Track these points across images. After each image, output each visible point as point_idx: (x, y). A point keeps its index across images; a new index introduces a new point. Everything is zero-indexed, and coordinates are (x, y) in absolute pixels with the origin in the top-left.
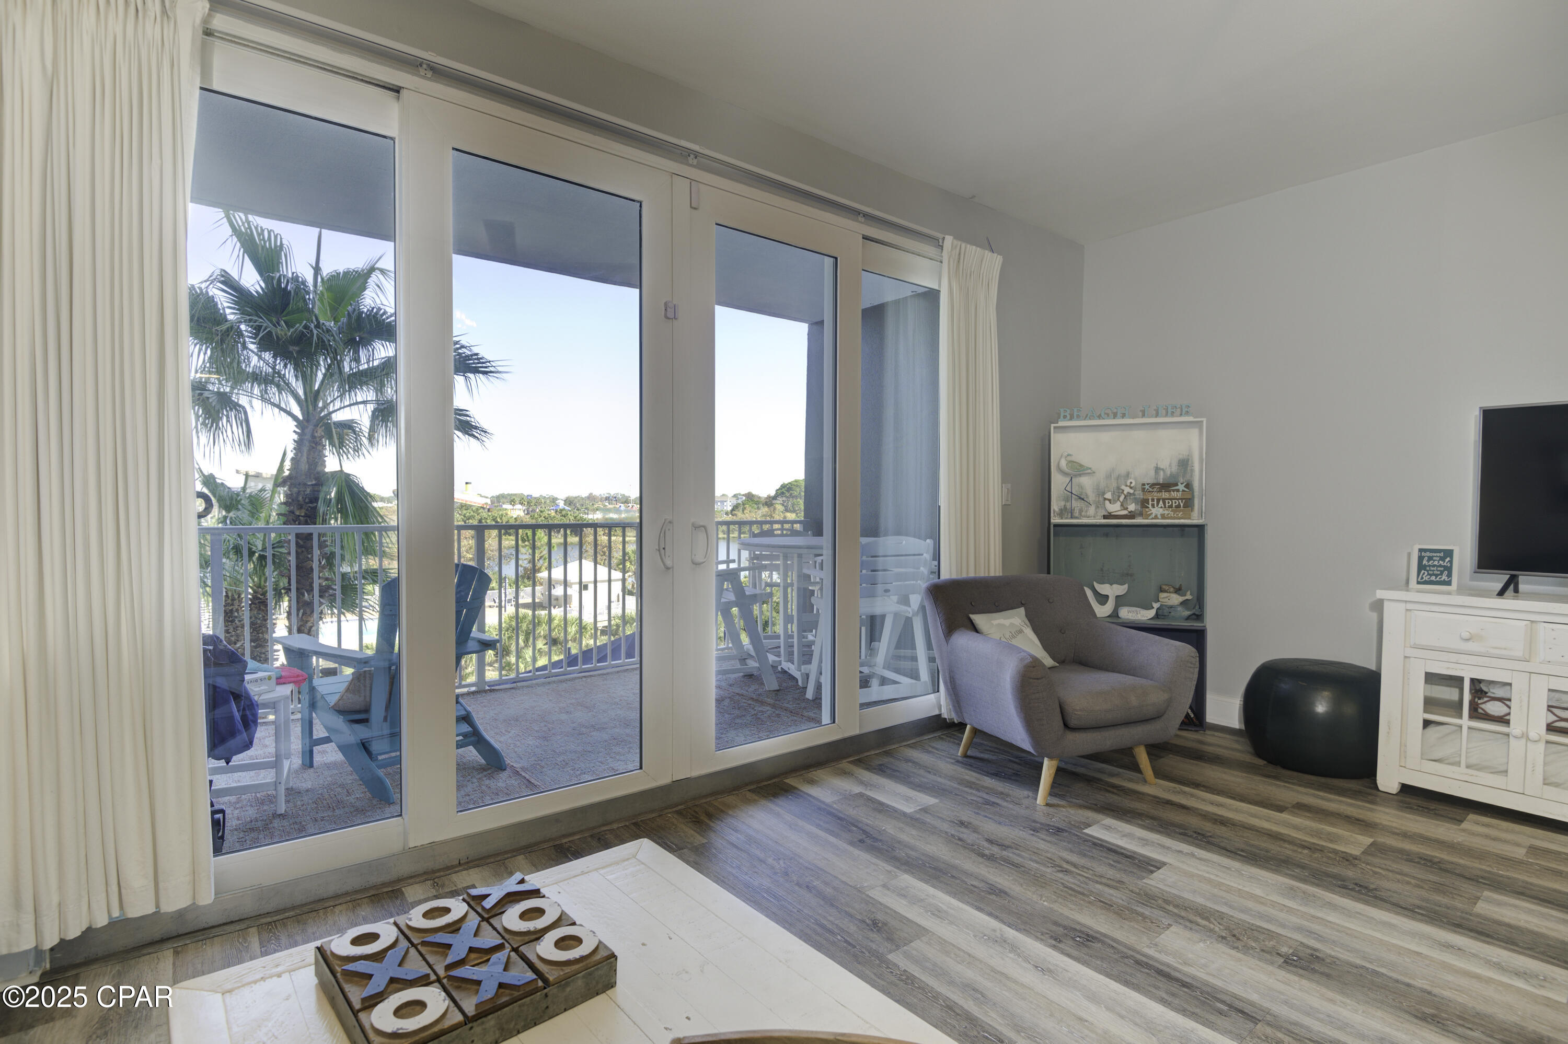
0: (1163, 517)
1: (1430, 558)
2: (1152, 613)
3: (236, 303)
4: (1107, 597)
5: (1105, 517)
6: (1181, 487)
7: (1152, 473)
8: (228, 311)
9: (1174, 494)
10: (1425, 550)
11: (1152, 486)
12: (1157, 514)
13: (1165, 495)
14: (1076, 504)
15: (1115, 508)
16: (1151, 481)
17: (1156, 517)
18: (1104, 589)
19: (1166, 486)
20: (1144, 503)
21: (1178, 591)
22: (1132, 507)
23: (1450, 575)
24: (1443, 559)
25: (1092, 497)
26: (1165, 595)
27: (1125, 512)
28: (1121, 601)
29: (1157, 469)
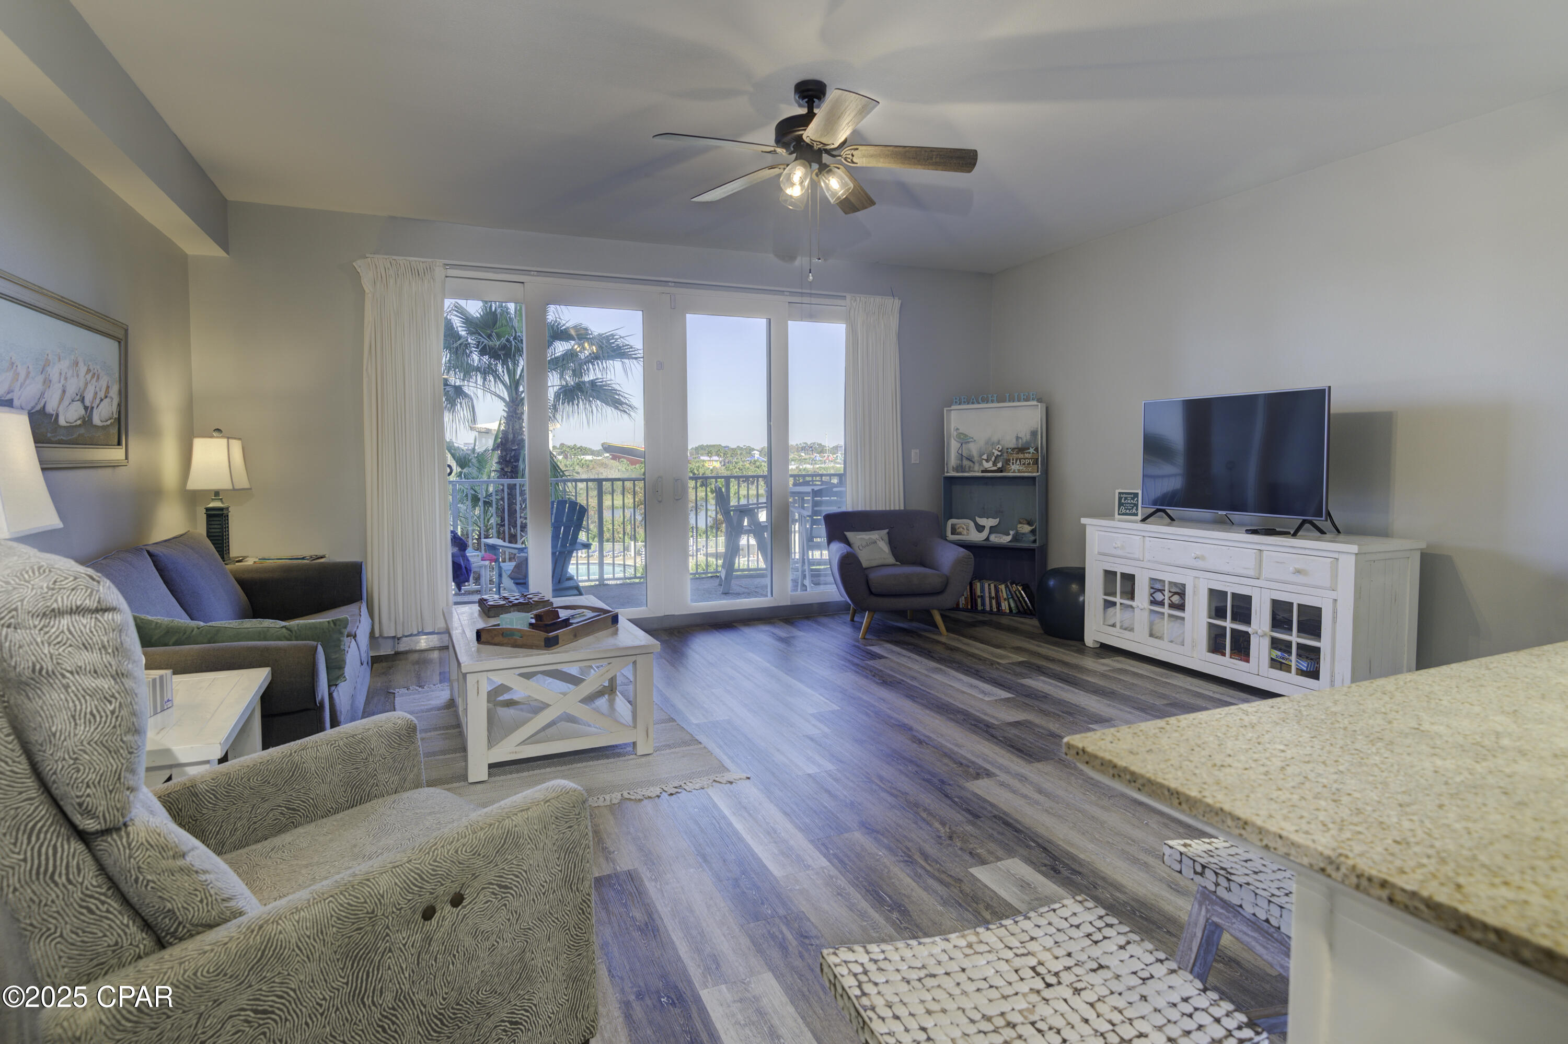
0: (1019, 471)
1: (1126, 498)
2: (1009, 538)
3: (464, 323)
4: (984, 527)
5: (983, 472)
6: (1032, 450)
7: (1014, 440)
8: (460, 329)
9: (1027, 455)
10: (1123, 493)
11: (1013, 449)
12: (1015, 469)
13: (1021, 456)
14: (966, 463)
15: (988, 465)
16: (1013, 446)
17: (1014, 472)
18: (982, 521)
19: (1022, 450)
20: (1007, 462)
21: (1029, 524)
22: (1000, 465)
23: (1137, 509)
24: (1133, 499)
25: (976, 459)
26: (1020, 526)
27: (995, 468)
28: (993, 530)
29: (1017, 438)
